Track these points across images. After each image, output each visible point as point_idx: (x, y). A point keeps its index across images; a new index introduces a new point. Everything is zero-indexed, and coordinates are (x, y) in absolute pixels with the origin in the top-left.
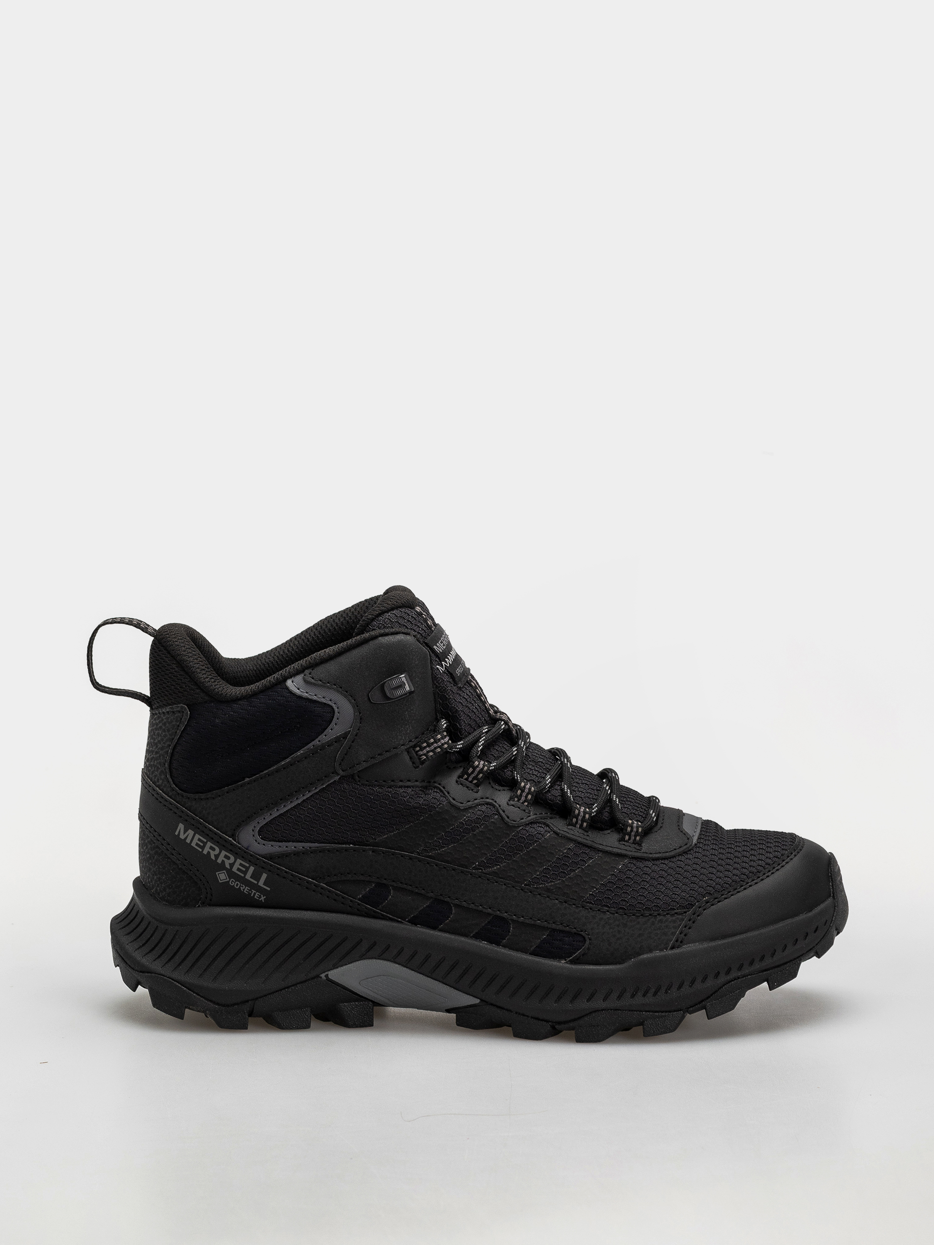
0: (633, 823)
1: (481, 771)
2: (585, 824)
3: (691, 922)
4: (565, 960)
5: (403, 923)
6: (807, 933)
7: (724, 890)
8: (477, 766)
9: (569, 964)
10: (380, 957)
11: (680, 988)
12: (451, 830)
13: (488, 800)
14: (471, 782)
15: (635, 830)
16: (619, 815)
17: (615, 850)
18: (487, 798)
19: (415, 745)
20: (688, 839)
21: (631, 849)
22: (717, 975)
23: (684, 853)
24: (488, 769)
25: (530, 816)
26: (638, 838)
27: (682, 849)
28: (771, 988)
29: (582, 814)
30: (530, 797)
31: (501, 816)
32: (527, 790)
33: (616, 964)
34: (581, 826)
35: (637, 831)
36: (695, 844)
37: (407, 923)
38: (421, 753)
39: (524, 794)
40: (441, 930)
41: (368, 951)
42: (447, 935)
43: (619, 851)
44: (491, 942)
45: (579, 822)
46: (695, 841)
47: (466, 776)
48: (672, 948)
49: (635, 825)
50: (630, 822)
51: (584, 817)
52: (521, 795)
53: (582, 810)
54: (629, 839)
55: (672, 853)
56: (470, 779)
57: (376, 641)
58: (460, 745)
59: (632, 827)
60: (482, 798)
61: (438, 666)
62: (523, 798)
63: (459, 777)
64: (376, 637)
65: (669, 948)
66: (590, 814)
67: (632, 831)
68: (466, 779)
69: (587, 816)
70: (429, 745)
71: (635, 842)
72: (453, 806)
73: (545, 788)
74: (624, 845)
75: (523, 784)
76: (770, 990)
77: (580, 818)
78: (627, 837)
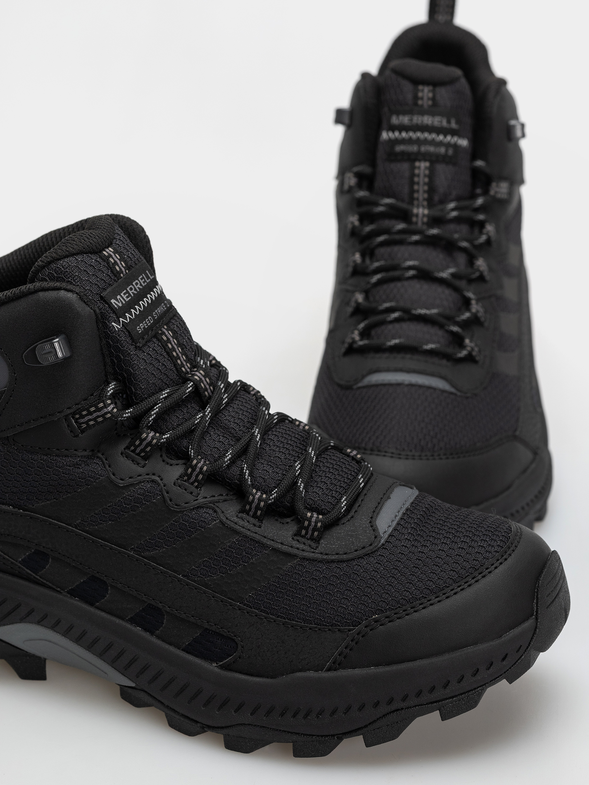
0: (312, 516)
1: (149, 444)
2: (259, 512)
3: (354, 642)
4: (217, 664)
5: (61, 593)
6: (492, 663)
7: (399, 607)
8: (145, 439)
9: (219, 668)
10: (39, 623)
11: (333, 714)
12: (108, 507)
13: (154, 477)
14: (138, 454)
15: (313, 524)
16: (300, 506)
17: (285, 548)
18: (154, 474)
19: (74, 412)
20: (376, 537)
21: (305, 548)
22: (377, 704)
23: (366, 555)
24: (158, 440)
25: (197, 500)
26: (316, 534)
27: (364, 551)
28: (443, 718)
29: (256, 501)
30: (201, 477)
31: (163, 497)
32: (198, 470)
33: (268, 677)
34: (255, 513)
35: (316, 525)
36: (383, 545)
37: (65, 594)
38: (82, 421)
39: (195, 473)
40: (97, 608)
41: (28, 616)
42: (103, 614)
43: (290, 550)
44: (146, 630)
45: (253, 510)
46: (382, 541)
47: (132, 448)
48: (329, 670)
49: (314, 519)
50: (309, 514)
51: (259, 504)
52: (191, 474)
53: (257, 496)
54: (306, 533)
55: (350, 556)
56: (138, 451)
57: (35, 296)
58: (128, 413)
59: (310, 522)
60: (148, 474)
61: (113, 324)
62: (193, 478)
63: (128, 448)
64: (36, 291)
65: (325, 669)
66: (265, 501)
67: (309, 525)
68: (133, 451)
69: (262, 504)
70: (90, 413)
71: (312, 539)
72: (112, 482)
73: (222, 467)
74: (298, 541)
75: (195, 462)
76: (442, 720)
77: (254, 505)
78: (303, 532)
